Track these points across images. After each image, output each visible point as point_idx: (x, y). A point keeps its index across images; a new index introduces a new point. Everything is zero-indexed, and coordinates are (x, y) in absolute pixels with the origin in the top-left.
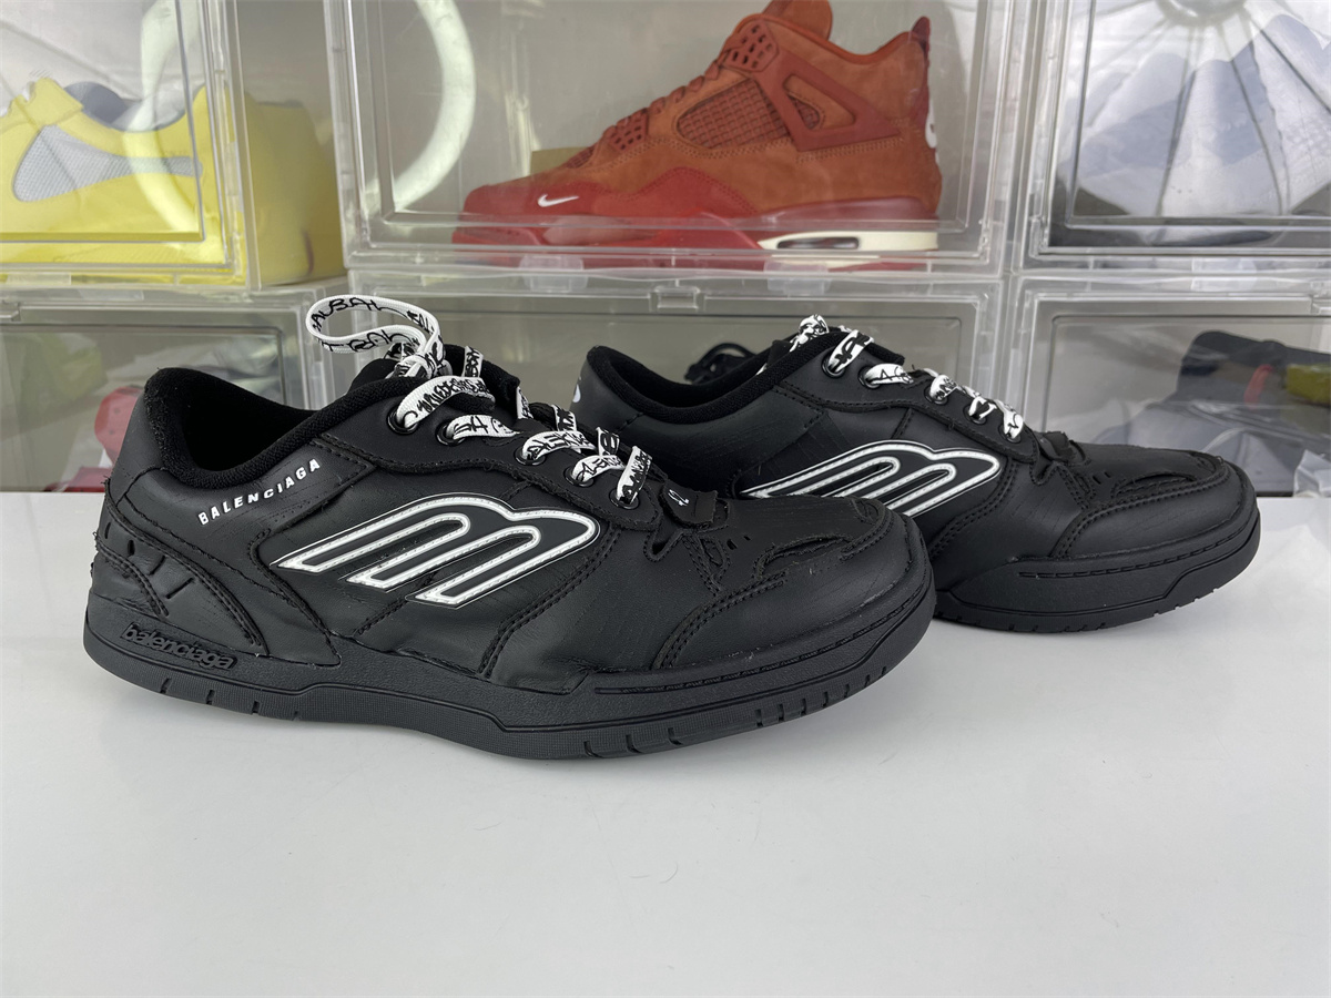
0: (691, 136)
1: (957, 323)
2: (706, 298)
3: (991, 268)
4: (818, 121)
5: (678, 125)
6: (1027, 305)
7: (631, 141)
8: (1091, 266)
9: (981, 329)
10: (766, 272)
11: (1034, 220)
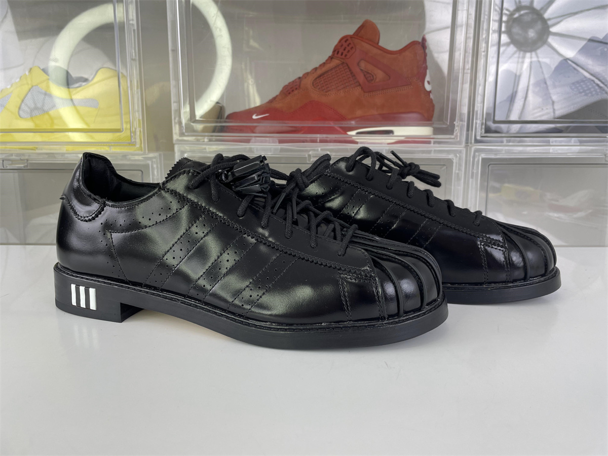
1: (445, 167)
3: (460, 143)
4: (373, 79)
6: (476, 159)
8: (505, 142)
9: (456, 170)
10: (359, 145)
11: (478, 122)
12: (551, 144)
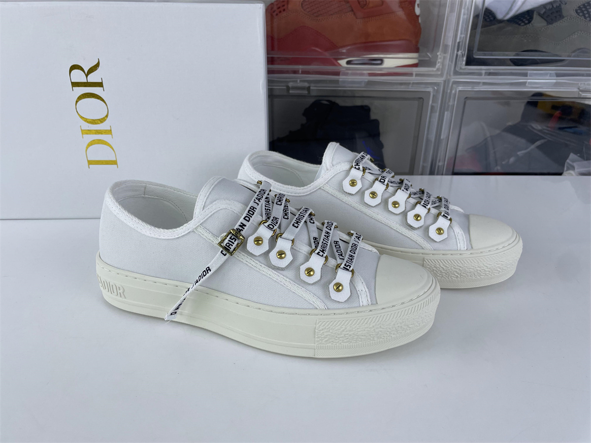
0: (308, 10)
1: (422, 99)
2: (311, 88)
3: (441, 75)
4: (366, 4)
5: (302, 4)
6: (453, 92)
7: (280, 12)
8: (483, 75)
9: (433, 102)
10: (341, 77)
11: (459, 53)
12: (528, 77)
